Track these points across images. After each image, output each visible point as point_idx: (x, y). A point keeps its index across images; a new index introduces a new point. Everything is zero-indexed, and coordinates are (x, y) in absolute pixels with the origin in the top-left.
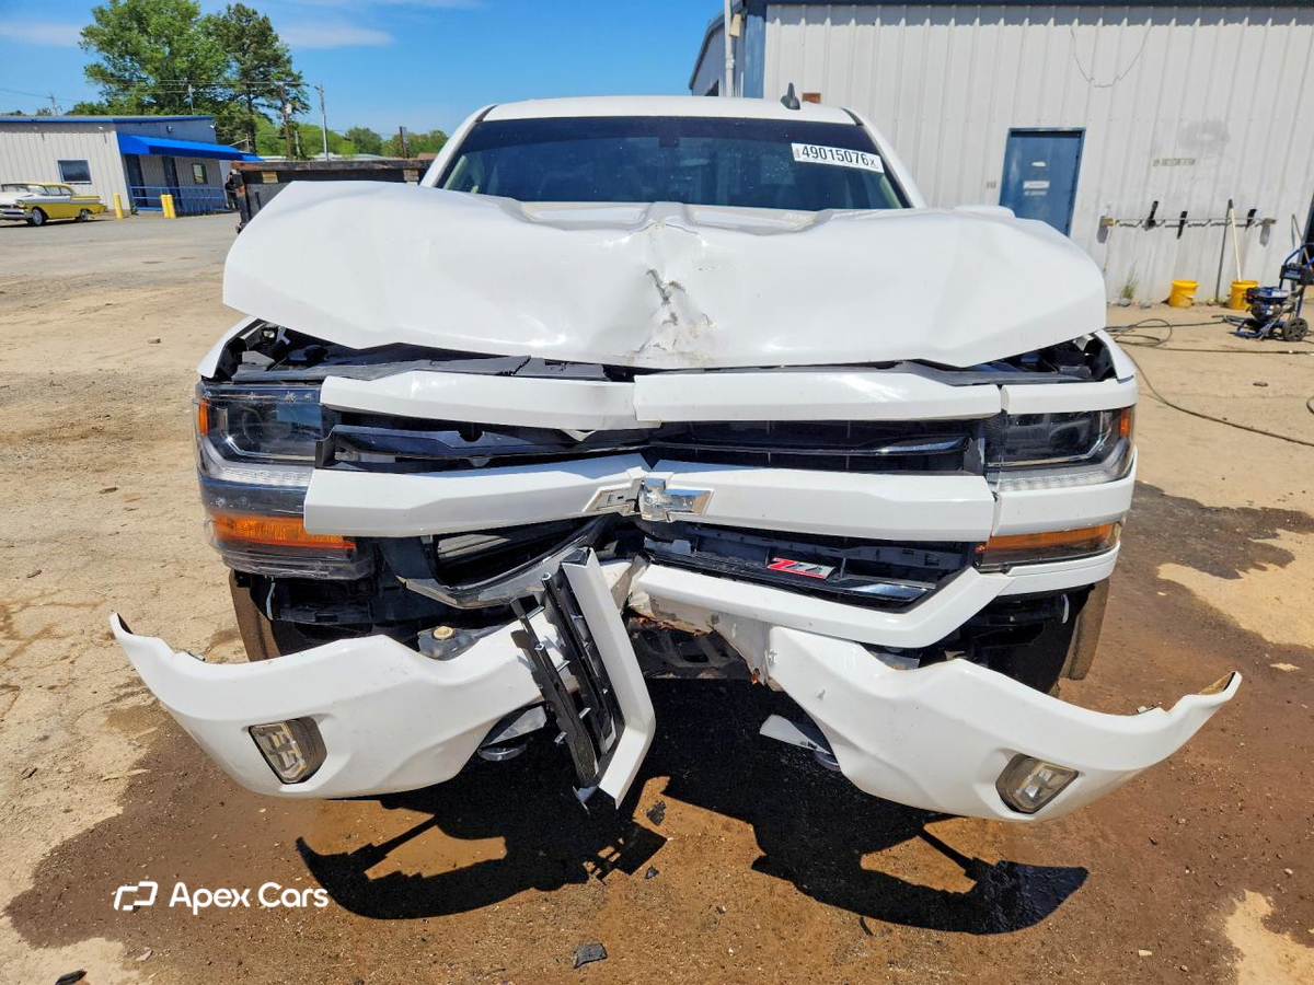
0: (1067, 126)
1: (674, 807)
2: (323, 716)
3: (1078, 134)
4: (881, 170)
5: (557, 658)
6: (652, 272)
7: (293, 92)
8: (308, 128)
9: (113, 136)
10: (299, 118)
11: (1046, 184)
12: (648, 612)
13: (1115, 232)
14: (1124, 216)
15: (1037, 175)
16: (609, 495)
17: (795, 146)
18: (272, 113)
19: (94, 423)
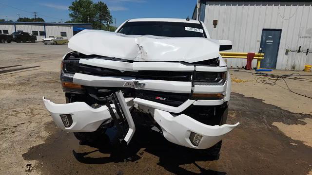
0: (277, 28)
1: (145, 153)
2: (73, 114)
3: (280, 30)
4: (203, 32)
5: (115, 111)
6: (138, 44)
7: (110, 19)
8: (112, 27)
9: (72, 27)
10: (110, 25)
11: (272, 41)
12: (138, 108)
13: (290, 53)
14: (292, 49)
15: (270, 39)
16: (128, 83)
17: (186, 27)
18: (105, 24)
19: (57, 80)
